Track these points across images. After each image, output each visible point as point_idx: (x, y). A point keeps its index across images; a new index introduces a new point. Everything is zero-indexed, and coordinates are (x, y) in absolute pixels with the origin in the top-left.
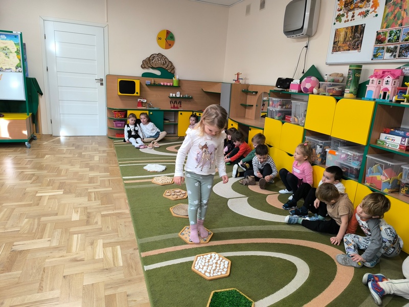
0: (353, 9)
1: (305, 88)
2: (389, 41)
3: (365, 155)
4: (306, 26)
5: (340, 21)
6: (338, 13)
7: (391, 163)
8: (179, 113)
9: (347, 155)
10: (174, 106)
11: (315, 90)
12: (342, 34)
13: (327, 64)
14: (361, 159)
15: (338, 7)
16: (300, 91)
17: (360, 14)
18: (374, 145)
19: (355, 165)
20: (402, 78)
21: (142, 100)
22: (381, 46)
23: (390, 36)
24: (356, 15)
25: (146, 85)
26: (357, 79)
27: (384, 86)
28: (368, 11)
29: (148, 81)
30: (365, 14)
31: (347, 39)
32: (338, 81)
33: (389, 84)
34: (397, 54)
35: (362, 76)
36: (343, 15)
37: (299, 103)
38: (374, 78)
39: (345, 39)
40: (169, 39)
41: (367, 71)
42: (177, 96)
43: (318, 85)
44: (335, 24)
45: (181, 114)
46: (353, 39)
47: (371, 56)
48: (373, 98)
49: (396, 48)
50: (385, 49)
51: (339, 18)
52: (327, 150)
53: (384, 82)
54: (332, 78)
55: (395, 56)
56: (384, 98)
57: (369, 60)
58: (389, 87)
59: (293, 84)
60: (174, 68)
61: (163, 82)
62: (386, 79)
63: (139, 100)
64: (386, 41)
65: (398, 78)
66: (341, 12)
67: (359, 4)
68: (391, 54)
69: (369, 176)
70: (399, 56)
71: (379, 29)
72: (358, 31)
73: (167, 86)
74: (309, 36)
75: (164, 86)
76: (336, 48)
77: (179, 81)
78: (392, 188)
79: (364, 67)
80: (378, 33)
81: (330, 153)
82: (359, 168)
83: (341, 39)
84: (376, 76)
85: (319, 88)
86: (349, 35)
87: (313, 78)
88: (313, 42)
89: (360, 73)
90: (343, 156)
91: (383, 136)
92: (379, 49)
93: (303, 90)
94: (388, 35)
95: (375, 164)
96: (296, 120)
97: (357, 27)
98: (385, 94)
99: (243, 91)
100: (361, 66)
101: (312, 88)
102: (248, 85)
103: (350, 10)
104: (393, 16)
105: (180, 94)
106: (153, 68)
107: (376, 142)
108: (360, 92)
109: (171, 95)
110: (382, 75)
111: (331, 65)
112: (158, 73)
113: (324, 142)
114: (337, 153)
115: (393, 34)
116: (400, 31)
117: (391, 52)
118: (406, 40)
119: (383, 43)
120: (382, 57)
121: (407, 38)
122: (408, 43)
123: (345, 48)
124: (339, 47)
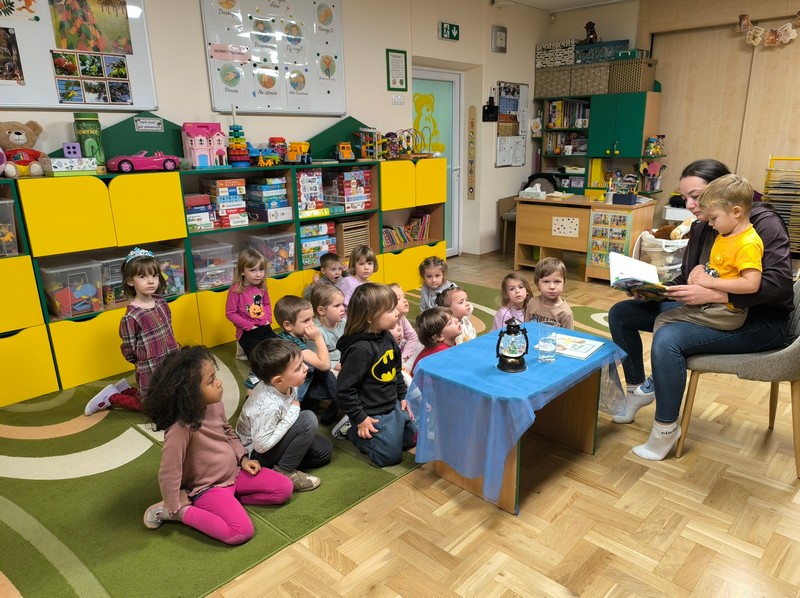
2: (84, 72)
22: (72, 78)
23: (83, 64)
28: (10, 4)
30: (5, 8)
34: (108, 95)
49: (102, 85)
50: (82, 86)
55: (105, 99)
64: (79, 72)
68: (96, 95)
71: (54, 48)
80: (55, 56)
92: (69, 83)
94: (78, 63)
104: (75, 29)
115: (88, 62)
116: (98, 58)
117: (95, 91)
118: (115, 76)
119: (72, 74)
120: (81, 100)
121: (115, 71)
122: (121, 81)
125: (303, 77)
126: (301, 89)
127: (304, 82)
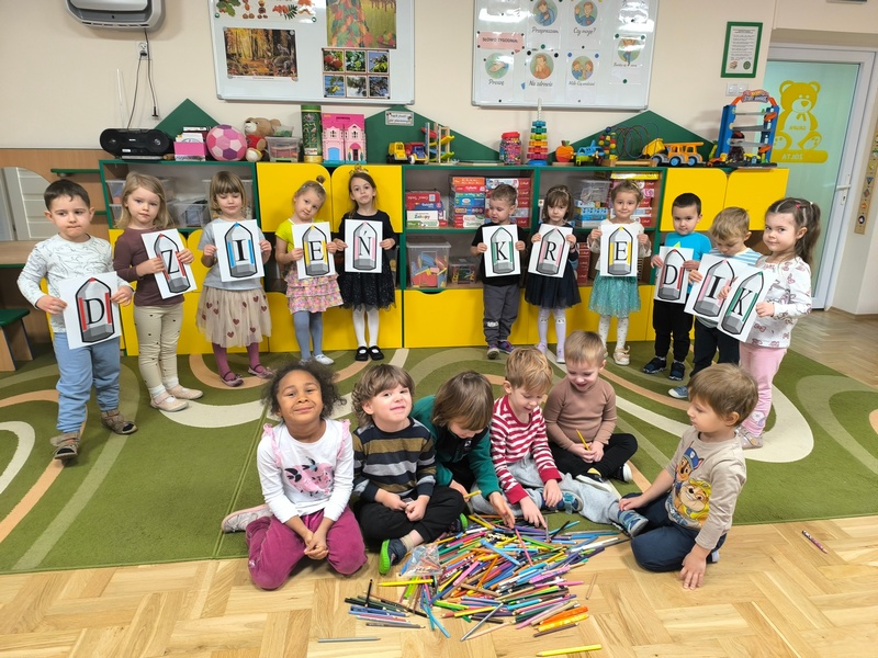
2: (349, 68)
3: (403, 247)
11: (253, 154)
12: (246, 43)
13: (221, 98)
17: (277, 9)
22: (337, 74)
23: (349, 60)
24: (268, 9)
27: (351, 140)
28: (295, 8)
30: (289, 12)
31: (260, 53)
34: (368, 90)
36: (237, 4)
39: (255, 51)
44: (217, 16)
46: (276, 54)
47: (322, 91)
49: (363, 80)
50: (346, 81)
51: (225, 5)
55: (364, 93)
57: (319, 97)
59: (183, 143)
62: (351, 130)
64: (344, 68)
68: (357, 90)
69: (415, 274)
71: (325, 46)
72: (281, 40)
79: (323, 109)
80: (325, 53)
83: (246, 50)
86: (263, 45)
91: (412, 215)
92: (333, 79)
94: (344, 58)
97: (277, 33)
100: (319, 108)
104: (345, 27)
111: (234, 101)
115: (353, 58)
116: (363, 54)
117: (356, 86)
118: (376, 71)
119: (338, 70)
120: (342, 94)
121: (377, 66)
122: (381, 75)
123: (259, 70)
124: (245, 67)
125: (590, 63)
126: (585, 79)
127: (591, 70)
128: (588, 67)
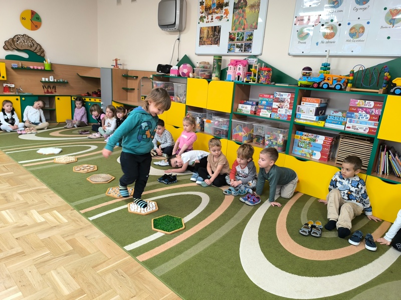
0: (211, 13)
1: (183, 73)
2: (238, 40)
3: (230, 120)
4: (177, 22)
5: (203, 22)
6: (201, 15)
7: (247, 123)
8: (56, 98)
9: (219, 122)
10: (48, 91)
11: (191, 75)
12: (206, 31)
13: (196, 54)
14: (228, 124)
15: (201, 10)
16: (179, 76)
17: (217, 18)
18: (235, 112)
19: (225, 128)
20: (247, 66)
21: (9, 85)
22: (233, 43)
23: (238, 36)
24: (214, 18)
25: (13, 68)
26: (219, 66)
27: (238, 71)
28: (222, 17)
29: (15, 64)
30: (220, 18)
31: (209, 36)
32: (207, 68)
33: (241, 70)
34: (243, 49)
35: (222, 64)
36: (205, 17)
37: (180, 85)
38: (231, 66)
39: (208, 36)
40: (35, 20)
41: (225, 60)
42: (51, 80)
43: (192, 71)
44: (199, 23)
45: (58, 99)
46: (214, 36)
47: (227, 50)
48: (232, 80)
49: (242, 45)
51: (202, 19)
52: (205, 120)
53: (238, 69)
54: (202, 65)
55: (242, 51)
56: (238, 80)
57: (226, 53)
58: (241, 72)
59: (172, 70)
60: (43, 51)
61: (32, 65)
62: (238, 67)
63: (5, 85)
64: (236, 40)
65: (245, 66)
66: (203, 15)
67: (216, 10)
68: (239, 49)
69: (234, 134)
70: (244, 51)
71: (230, 31)
72: (216, 30)
73: (37, 70)
74: (180, 30)
75: (34, 69)
76: (202, 42)
77: (52, 65)
78: (249, 139)
79: (223, 58)
80: (230, 34)
81: (207, 122)
82: (227, 129)
83: (205, 35)
84: (232, 65)
85: (193, 72)
86: (211, 33)
87: (188, 65)
88: (184, 36)
89: (221, 62)
90: (216, 123)
91: (240, 106)
92: (231, 45)
93: (181, 74)
94: (236, 35)
95: (238, 125)
96: (178, 99)
97: (215, 27)
98: (239, 77)
99: (123, 76)
100: (221, 57)
101: (188, 73)
102: (127, 71)
103: (209, 14)
104: (238, 22)
105: (54, 79)
106: (18, 50)
107: (236, 111)
108: (222, 76)
109: (43, 79)
110: (236, 63)
111: (199, 55)
112: (25, 56)
113: (202, 114)
114: (212, 121)
116: (243, 33)
120: (234, 51)
121: (248, 38)
122: (249, 42)
123: (208, 43)
124: (204, 42)
125: (363, 28)
126: (358, 37)
127: (363, 32)
128: (361, 30)
